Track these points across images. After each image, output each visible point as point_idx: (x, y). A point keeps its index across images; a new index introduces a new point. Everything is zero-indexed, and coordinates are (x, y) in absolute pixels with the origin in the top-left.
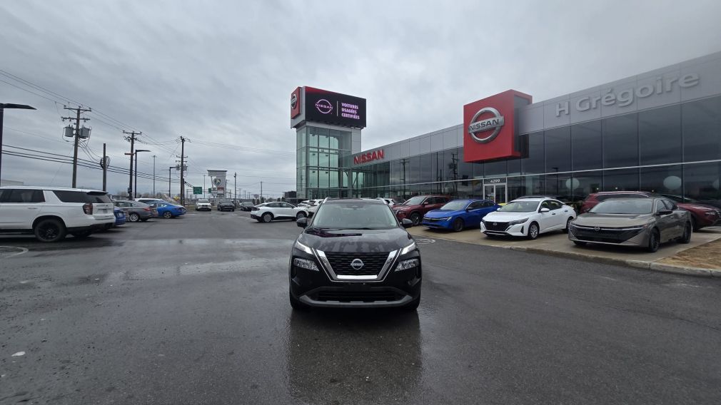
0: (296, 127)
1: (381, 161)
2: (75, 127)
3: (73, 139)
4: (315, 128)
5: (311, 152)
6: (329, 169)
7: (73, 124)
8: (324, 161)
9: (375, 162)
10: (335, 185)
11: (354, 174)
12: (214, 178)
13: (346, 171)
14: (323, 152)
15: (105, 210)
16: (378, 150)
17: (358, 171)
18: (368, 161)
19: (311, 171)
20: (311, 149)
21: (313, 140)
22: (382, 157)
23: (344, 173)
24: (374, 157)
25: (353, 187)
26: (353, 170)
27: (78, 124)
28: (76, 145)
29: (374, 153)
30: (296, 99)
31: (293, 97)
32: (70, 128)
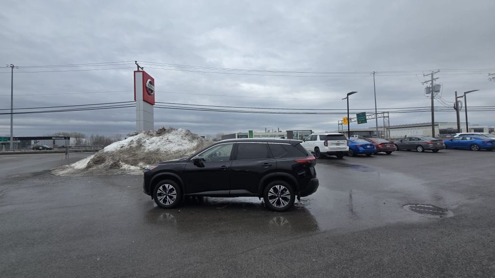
3: (431, 94)
27: (432, 84)
28: (432, 98)
32: (428, 88)
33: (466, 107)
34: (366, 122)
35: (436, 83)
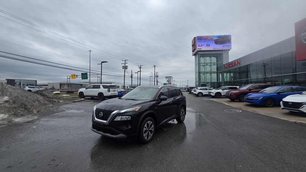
0: (195, 55)
1: (239, 66)
2: (124, 66)
3: (124, 69)
4: (203, 54)
5: (202, 65)
6: (211, 73)
7: (124, 65)
8: (208, 69)
9: (236, 67)
10: (215, 80)
11: (225, 74)
12: (167, 79)
13: (220, 73)
14: (207, 65)
15: (114, 91)
16: (237, 60)
17: (227, 72)
18: (232, 67)
19: (202, 75)
20: (201, 64)
21: (202, 60)
22: (240, 64)
23: (220, 74)
24: (235, 64)
25: (224, 80)
26: (224, 72)
27: (125, 65)
28: (125, 71)
29: (235, 62)
30: (193, 43)
31: (192, 42)
32: (123, 66)
33: (140, 78)
34: (87, 79)
35: (126, 65)
